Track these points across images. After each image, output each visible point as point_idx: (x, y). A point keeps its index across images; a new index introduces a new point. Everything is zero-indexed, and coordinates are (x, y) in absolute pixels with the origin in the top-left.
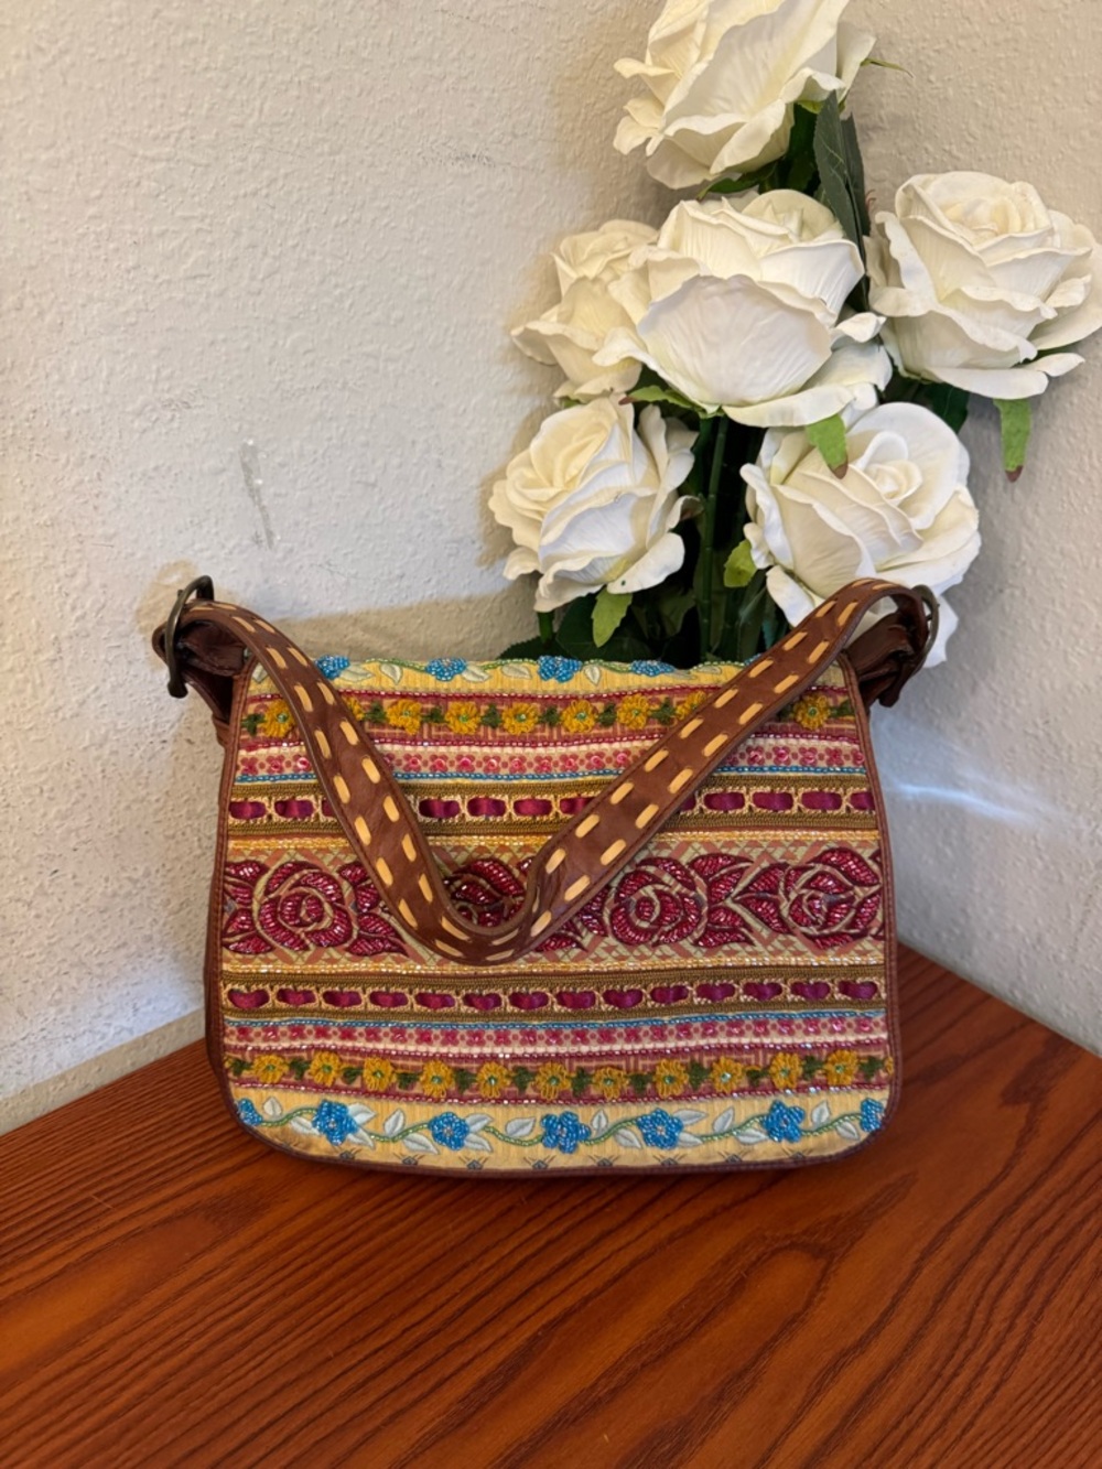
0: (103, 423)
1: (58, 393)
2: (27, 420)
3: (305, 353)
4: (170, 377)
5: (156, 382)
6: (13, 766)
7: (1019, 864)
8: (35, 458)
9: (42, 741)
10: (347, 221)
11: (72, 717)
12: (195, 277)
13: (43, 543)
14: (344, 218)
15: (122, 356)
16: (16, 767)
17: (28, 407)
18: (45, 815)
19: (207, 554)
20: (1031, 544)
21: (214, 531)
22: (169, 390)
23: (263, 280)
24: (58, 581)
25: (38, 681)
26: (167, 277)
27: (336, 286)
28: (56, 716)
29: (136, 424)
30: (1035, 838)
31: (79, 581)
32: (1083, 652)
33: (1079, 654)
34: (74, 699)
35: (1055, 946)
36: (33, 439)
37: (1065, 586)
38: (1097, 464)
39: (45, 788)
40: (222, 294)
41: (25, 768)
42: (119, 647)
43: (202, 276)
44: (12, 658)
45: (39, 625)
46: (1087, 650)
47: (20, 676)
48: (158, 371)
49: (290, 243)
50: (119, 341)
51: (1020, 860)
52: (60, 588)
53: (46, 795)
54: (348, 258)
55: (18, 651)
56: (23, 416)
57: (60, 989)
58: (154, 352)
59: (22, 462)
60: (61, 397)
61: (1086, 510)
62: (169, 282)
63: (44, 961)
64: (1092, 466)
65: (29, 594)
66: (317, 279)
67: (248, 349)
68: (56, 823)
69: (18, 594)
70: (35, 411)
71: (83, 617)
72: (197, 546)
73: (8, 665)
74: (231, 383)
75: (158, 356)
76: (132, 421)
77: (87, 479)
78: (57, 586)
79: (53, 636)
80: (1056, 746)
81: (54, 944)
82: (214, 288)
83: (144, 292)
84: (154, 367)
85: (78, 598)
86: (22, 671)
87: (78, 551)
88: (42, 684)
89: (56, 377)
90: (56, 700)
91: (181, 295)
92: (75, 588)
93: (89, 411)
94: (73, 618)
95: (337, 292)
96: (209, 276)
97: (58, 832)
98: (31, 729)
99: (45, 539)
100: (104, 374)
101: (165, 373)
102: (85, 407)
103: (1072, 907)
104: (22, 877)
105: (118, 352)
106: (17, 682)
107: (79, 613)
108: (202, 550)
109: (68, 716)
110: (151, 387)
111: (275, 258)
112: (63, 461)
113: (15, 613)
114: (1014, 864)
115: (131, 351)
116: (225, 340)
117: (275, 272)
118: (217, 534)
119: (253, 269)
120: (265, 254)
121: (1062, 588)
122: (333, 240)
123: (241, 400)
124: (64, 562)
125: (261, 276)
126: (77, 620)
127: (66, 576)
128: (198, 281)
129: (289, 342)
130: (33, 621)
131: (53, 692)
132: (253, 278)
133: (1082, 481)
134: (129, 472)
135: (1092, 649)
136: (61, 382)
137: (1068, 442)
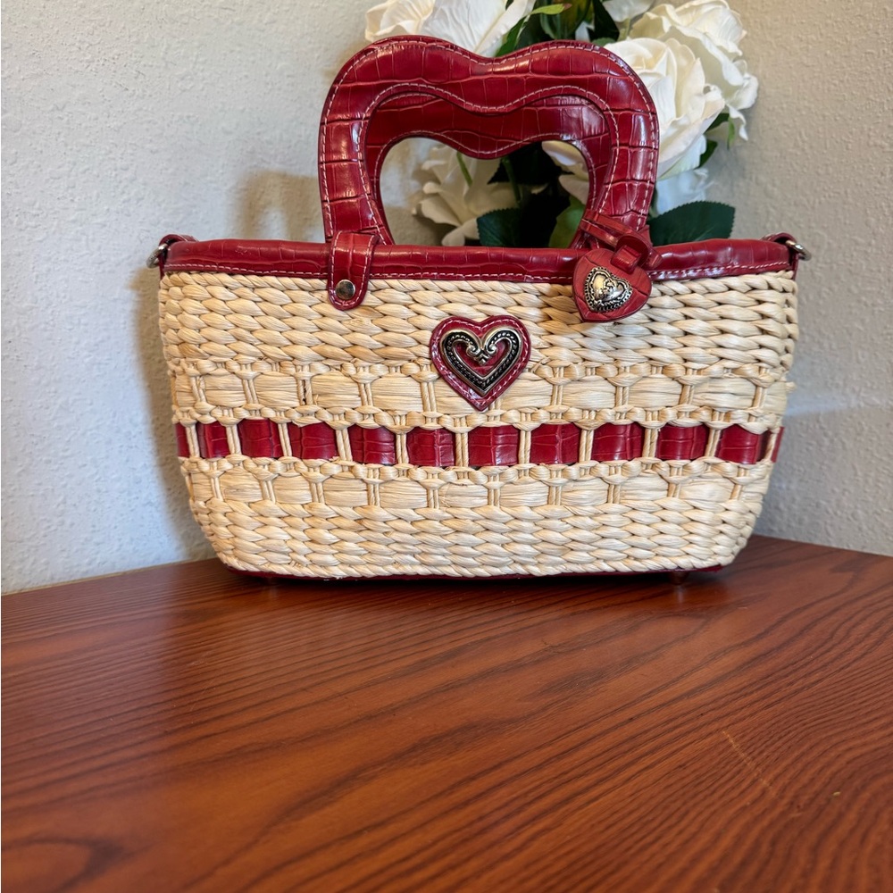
0: (160, 77)
1: (135, 49)
2: (114, 59)
3: (288, 76)
4: (204, 63)
5: (195, 63)
6: (63, 295)
7: (811, 448)
8: (114, 84)
9: (86, 282)
10: (318, 7)
11: (110, 272)
12: (226, 9)
13: (111, 141)
14: (317, 5)
15: (177, 40)
16: (65, 297)
17: (116, 51)
18: (78, 343)
19: (214, 185)
20: (774, 207)
21: (221, 171)
22: (202, 71)
23: (266, 24)
24: (116, 170)
25: (91, 237)
26: (210, 3)
27: (310, 43)
28: (99, 268)
29: (179, 85)
30: (818, 421)
31: (128, 175)
32: (824, 266)
33: (821, 268)
34: (113, 259)
35: (851, 505)
36: (115, 72)
37: (802, 226)
38: (806, 139)
39: (83, 321)
40: (240, 24)
41: (71, 300)
42: (149, 231)
43: (230, 9)
44: (77, 213)
45: (98, 196)
46: (826, 263)
47: (80, 228)
48: (197, 57)
49: (285, 8)
50: (176, 31)
51: (811, 445)
52: (116, 175)
53: (82, 327)
54: (318, 29)
55: (82, 210)
56: (111, 56)
57: (64, 502)
58: (196, 44)
59: (106, 84)
60: (136, 52)
61: (805, 170)
62: (211, 6)
63: (57, 470)
64: (803, 142)
65: (95, 172)
66: (299, 34)
67: (253, 62)
68: (86, 353)
69: (88, 169)
70: (119, 55)
71: (129, 200)
72: (209, 178)
73: (72, 218)
74: (241, 79)
75: (198, 47)
76: (177, 82)
77: (145, 108)
78: (114, 173)
79: (106, 208)
80: (819, 343)
81: (66, 457)
82: (236, 19)
83: (195, 7)
84: (195, 53)
85: (126, 186)
86: (81, 225)
87: (132, 154)
88: (93, 240)
89: (134, 39)
90: (100, 255)
91: (216, 16)
92: (126, 179)
93: (151, 66)
94: (122, 200)
95: (311, 46)
96: (234, 11)
97: (87, 360)
98: (80, 270)
99: (112, 139)
100: (165, 47)
101: (201, 59)
102: (150, 64)
103: (857, 466)
104: (53, 389)
105: (175, 37)
106: (77, 232)
107: (125, 197)
108: (211, 182)
109: (107, 269)
110: (191, 66)
111: (274, 14)
112: (130, 92)
113: (84, 182)
114: (807, 449)
115: (182, 39)
116: (240, 52)
117: (274, 22)
118: (222, 174)
119: (261, 16)
120: (269, 9)
121: (800, 227)
122: (309, 15)
123: (246, 92)
124: (122, 159)
125: (265, 22)
126: (124, 202)
127: (122, 169)
128: (227, 11)
129: (279, 66)
130: (95, 192)
131: (99, 248)
132: (261, 21)
133: (799, 153)
134: (172, 113)
135: (828, 261)
136: (137, 43)
137: (786, 133)
